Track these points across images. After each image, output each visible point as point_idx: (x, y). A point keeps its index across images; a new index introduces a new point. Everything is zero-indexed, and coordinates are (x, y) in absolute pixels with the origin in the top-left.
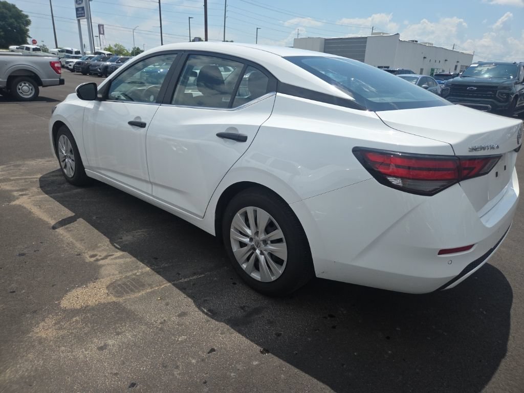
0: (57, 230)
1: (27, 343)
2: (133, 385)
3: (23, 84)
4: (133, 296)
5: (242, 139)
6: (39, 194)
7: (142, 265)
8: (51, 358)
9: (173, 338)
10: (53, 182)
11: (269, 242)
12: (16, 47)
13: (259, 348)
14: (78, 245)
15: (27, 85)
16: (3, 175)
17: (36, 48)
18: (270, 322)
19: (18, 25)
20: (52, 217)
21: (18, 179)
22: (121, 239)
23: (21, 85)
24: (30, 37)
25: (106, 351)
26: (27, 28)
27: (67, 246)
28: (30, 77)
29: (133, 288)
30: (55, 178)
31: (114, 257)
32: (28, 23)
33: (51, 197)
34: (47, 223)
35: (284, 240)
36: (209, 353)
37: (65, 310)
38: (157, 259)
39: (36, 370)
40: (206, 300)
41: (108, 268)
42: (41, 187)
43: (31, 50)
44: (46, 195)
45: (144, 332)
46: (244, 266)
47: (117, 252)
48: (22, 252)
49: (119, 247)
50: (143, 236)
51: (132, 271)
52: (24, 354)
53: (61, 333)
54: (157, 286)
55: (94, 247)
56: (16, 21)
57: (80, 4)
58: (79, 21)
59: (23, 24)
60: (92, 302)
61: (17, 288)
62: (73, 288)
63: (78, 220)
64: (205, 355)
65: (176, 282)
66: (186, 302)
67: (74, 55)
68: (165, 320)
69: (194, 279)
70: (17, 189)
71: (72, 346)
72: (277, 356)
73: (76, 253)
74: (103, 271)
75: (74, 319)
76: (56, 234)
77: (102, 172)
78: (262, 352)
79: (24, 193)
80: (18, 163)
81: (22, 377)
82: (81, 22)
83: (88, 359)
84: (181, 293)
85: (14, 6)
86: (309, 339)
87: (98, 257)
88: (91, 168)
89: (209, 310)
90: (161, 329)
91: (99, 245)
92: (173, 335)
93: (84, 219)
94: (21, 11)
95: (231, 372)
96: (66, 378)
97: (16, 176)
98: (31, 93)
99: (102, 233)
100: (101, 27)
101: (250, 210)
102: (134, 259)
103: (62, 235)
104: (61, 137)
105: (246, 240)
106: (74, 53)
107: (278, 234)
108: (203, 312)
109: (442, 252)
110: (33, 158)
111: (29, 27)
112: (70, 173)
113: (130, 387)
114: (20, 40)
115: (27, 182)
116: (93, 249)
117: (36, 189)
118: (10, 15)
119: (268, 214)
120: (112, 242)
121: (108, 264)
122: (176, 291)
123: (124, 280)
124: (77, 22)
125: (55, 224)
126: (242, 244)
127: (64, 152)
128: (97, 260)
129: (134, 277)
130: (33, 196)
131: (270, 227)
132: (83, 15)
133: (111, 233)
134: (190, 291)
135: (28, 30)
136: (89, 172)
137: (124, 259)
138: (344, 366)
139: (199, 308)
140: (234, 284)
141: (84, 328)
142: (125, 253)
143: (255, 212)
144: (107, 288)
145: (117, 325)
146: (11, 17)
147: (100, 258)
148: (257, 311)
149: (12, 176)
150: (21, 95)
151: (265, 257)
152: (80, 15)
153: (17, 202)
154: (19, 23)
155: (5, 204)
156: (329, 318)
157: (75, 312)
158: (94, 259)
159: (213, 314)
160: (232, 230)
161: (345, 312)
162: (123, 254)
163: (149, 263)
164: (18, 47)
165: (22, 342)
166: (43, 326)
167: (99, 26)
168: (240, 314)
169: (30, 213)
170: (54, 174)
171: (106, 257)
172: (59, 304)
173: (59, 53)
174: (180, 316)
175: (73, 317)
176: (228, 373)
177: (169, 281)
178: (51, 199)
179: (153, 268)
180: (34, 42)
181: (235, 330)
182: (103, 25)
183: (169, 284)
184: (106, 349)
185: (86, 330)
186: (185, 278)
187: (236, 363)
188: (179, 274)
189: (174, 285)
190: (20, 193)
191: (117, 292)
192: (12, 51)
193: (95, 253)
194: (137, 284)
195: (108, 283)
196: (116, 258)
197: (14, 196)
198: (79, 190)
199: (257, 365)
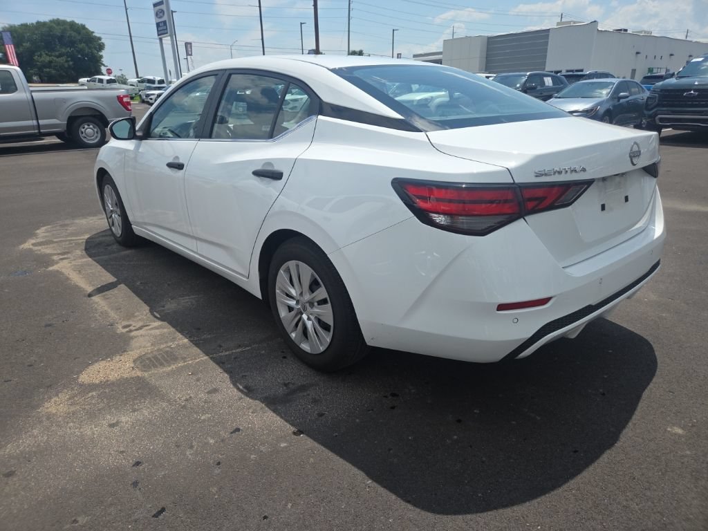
0: (93, 298)
1: (34, 419)
2: (138, 464)
3: (86, 126)
4: (161, 370)
5: (277, 176)
6: (82, 257)
7: (180, 336)
8: (57, 434)
9: (195, 416)
10: (100, 244)
11: (316, 304)
12: (86, 79)
13: (293, 429)
14: (113, 314)
15: (91, 126)
16: (46, 236)
17: (111, 79)
18: (315, 401)
19: (90, 51)
20: (90, 283)
21: (61, 241)
22: (164, 307)
23: (84, 128)
24: (104, 65)
25: (116, 429)
26: (101, 54)
27: (100, 316)
28: (94, 116)
29: (163, 361)
30: (104, 238)
31: (150, 327)
32: (101, 47)
33: (95, 260)
34: (84, 290)
35: (328, 299)
36: (232, 433)
37: (82, 385)
38: (199, 329)
39: (39, 445)
40: (245, 376)
41: (141, 339)
42: (86, 249)
43: (105, 82)
44: (90, 259)
45: (164, 409)
46: (293, 335)
47: (154, 322)
48: (49, 323)
49: (159, 316)
50: (190, 303)
51: (166, 342)
52: (30, 429)
53: (73, 409)
54: (192, 360)
55: (130, 316)
56: (87, 45)
57: (161, 17)
58: (161, 40)
59: (95, 48)
60: (113, 376)
61: (35, 361)
62: (96, 361)
63: (119, 286)
64: (227, 435)
65: (215, 355)
66: (221, 379)
67: (156, 85)
68: (190, 397)
69: (236, 353)
70: (59, 252)
71: (81, 422)
72: (311, 438)
73: (108, 323)
74: (134, 343)
75: (90, 394)
76: (91, 302)
77: (149, 227)
78: (294, 433)
79: (66, 256)
80: (67, 222)
81: (22, 452)
82: (163, 41)
83: (95, 436)
84: (217, 367)
85: (83, 27)
86: (357, 420)
87: (131, 328)
88: (138, 224)
89: (245, 387)
90: (184, 407)
91: (136, 314)
92: (196, 413)
93: (126, 285)
94: (93, 32)
95: (251, 454)
96: (68, 455)
97: (61, 237)
98: (97, 137)
99: (143, 300)
100: (189, 46)
101: (292, 264)
102: (172, 329)
103: (97, 303)
104: (106, 187)
105: (293, 303)
106: (157, 82)
107: (322, 293)
108: (238, 389)
109: (502, 307)
110: (84, 216)
111: (103, 53)
112: (118, 231)
113: (133, 466)
114: (93, 70)
115: (72, 244)
116: (128, 319)
117: (79, 252)
118: (79, 38)
119: (310, 269)
120: (151, 311)
121: (141, 335)
122: (212, 364)
123: (154, 353)
124: (158, 41)
125: (92, 291)
126: (290, 309)
127: (110, 206)
128: (131, 331)
129: (167, 349)
130: (75, 260)
131: (314, 286)
132: (166, 31)
133: (152, 301)
134: (229, 366)
135: (101, 57)
136: (137, 229)
137: (161, 330)
138: (391, 451)
139: (235, 385)
140: (284, 357)
141: (99, 404)
142: (165, 323)
143: (297, 266)
144: (135, 361)
145: (136, 402)
146: (81, 41)
147: (134, 328)
148: (303, 388)
149: (56, 238)
150: (85, 140)
151: (313, 323)
152: (163, 32)
153: (55, 267)
154: (90, 48)
155: (42, 269)
156: (390, 397)
157: (93, 387)
158: (127, 329)
159: (249, 391)
160: (277, 291)
161: (413, 391)
162: (162, 325)
163: (189, 335)
164: (89, 79)
165: (29, 417)
166: (55, 402)
167: (187, 44)
168: (281, 391)
169: (68, 279)
170: (104, 234)
171: (140, 328)
172: (78, 378)
173: (139, 84)
174: (209, 392)
175: (89, 392)
176: (248, 455)
177: (207, 354)
178: (94, 262)
179: (192, 339)
180: (109, 72)
181: (270, 408)
182: (191, 44)
183: (206, 358)
184: (117, 426)
185: (101, 405)
186: (226, 351)
187: (261, 445)
188: (220, 346)
189: (211, 358)
190: (61, 257)
191: (144, 366)
192: (83, 85)
193: (131, 323)
194: (170, 357)
195: (136, 356)
196: (152, 329)
197: (53, 260)
198: (128, 252)
199: (285, 447)
